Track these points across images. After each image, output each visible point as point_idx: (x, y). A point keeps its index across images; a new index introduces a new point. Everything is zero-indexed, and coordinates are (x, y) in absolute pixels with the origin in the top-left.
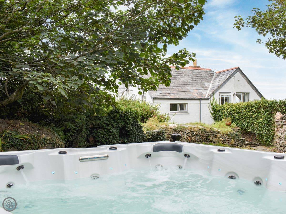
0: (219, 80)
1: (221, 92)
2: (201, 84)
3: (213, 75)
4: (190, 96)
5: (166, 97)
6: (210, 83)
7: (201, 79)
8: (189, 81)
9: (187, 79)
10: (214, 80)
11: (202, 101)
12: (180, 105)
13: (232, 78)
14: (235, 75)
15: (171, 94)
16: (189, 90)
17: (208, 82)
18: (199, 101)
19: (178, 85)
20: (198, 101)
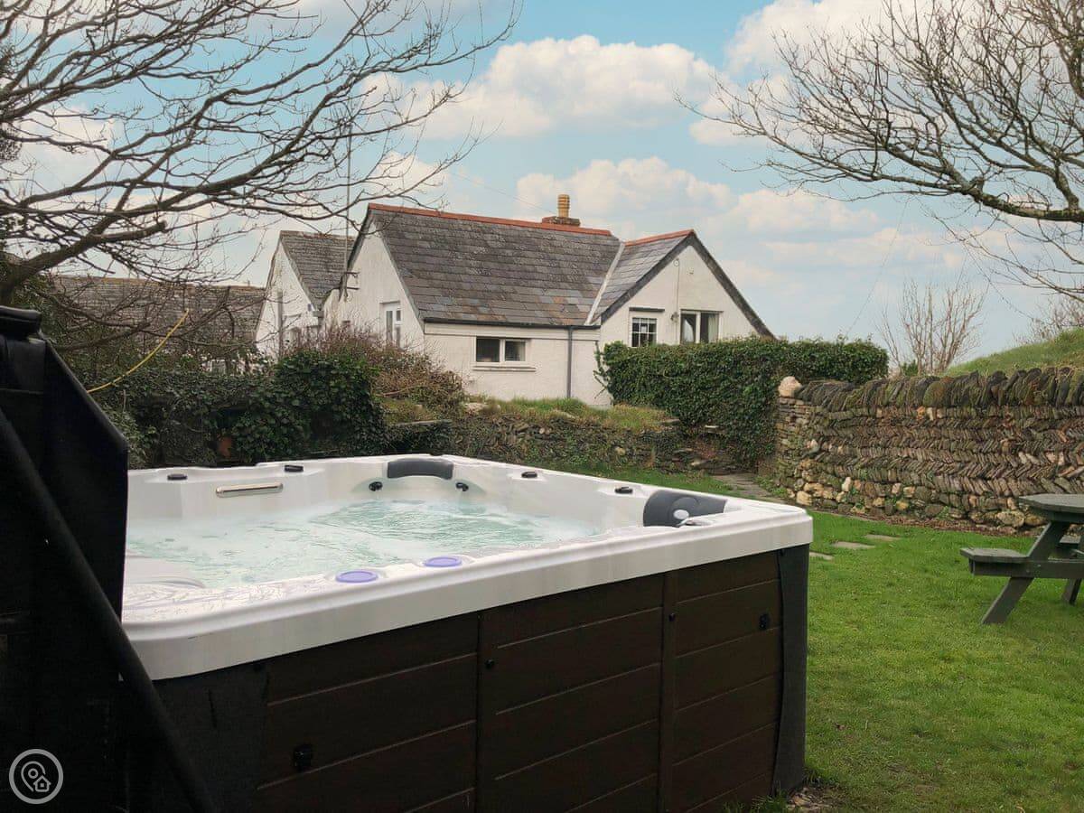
0: (631, 268)
1: (633, 306)
2: (577, 278)
3: (616, 252)
4: (540, 317)
5: (463, 317)
6: (605, 276)
7: (579, 264)
8: (539, 269)
9: (534, 262)
10: (618, 266)
11: (577, 335)
12: (506, 342)
13: (672, 264)
14: (681, 254)
15: (482, 310)
16: (539, 299)
17: (596, 273)
18: (567, 332)
19: (503, 281)
20: (564, 334)
